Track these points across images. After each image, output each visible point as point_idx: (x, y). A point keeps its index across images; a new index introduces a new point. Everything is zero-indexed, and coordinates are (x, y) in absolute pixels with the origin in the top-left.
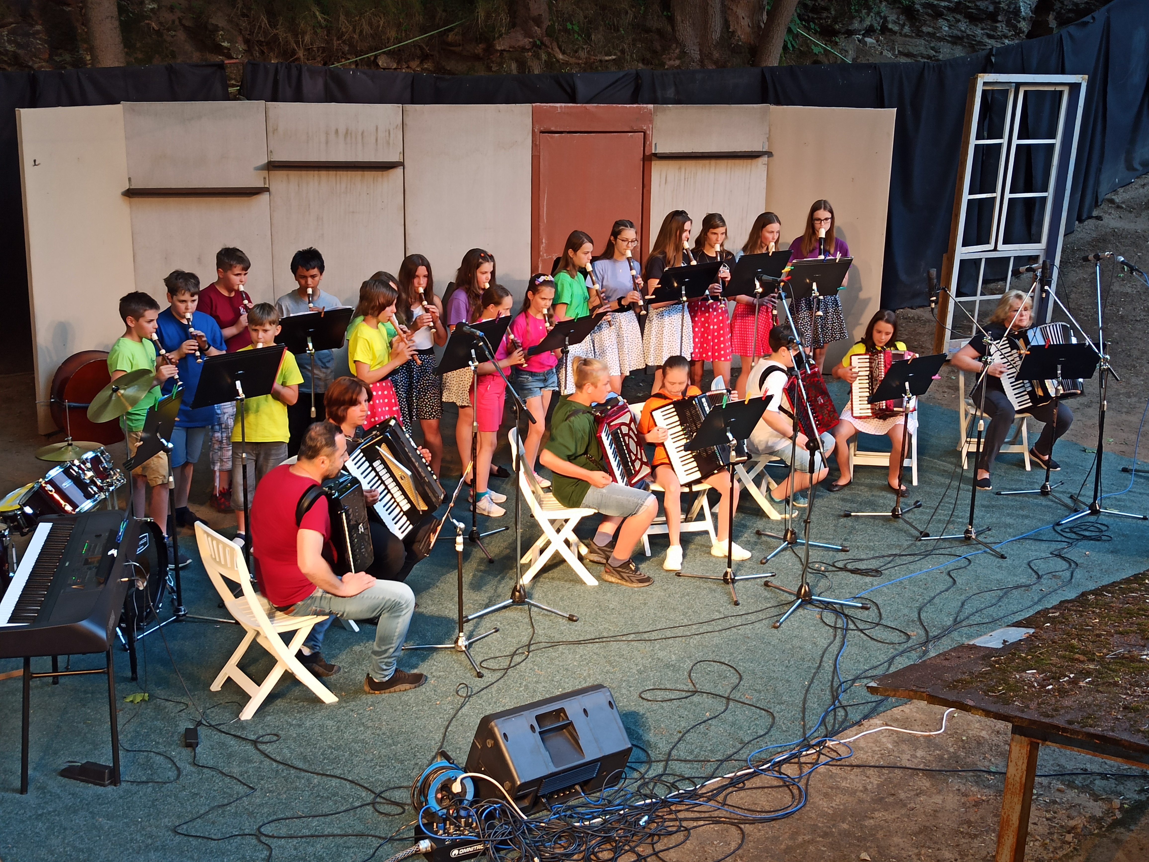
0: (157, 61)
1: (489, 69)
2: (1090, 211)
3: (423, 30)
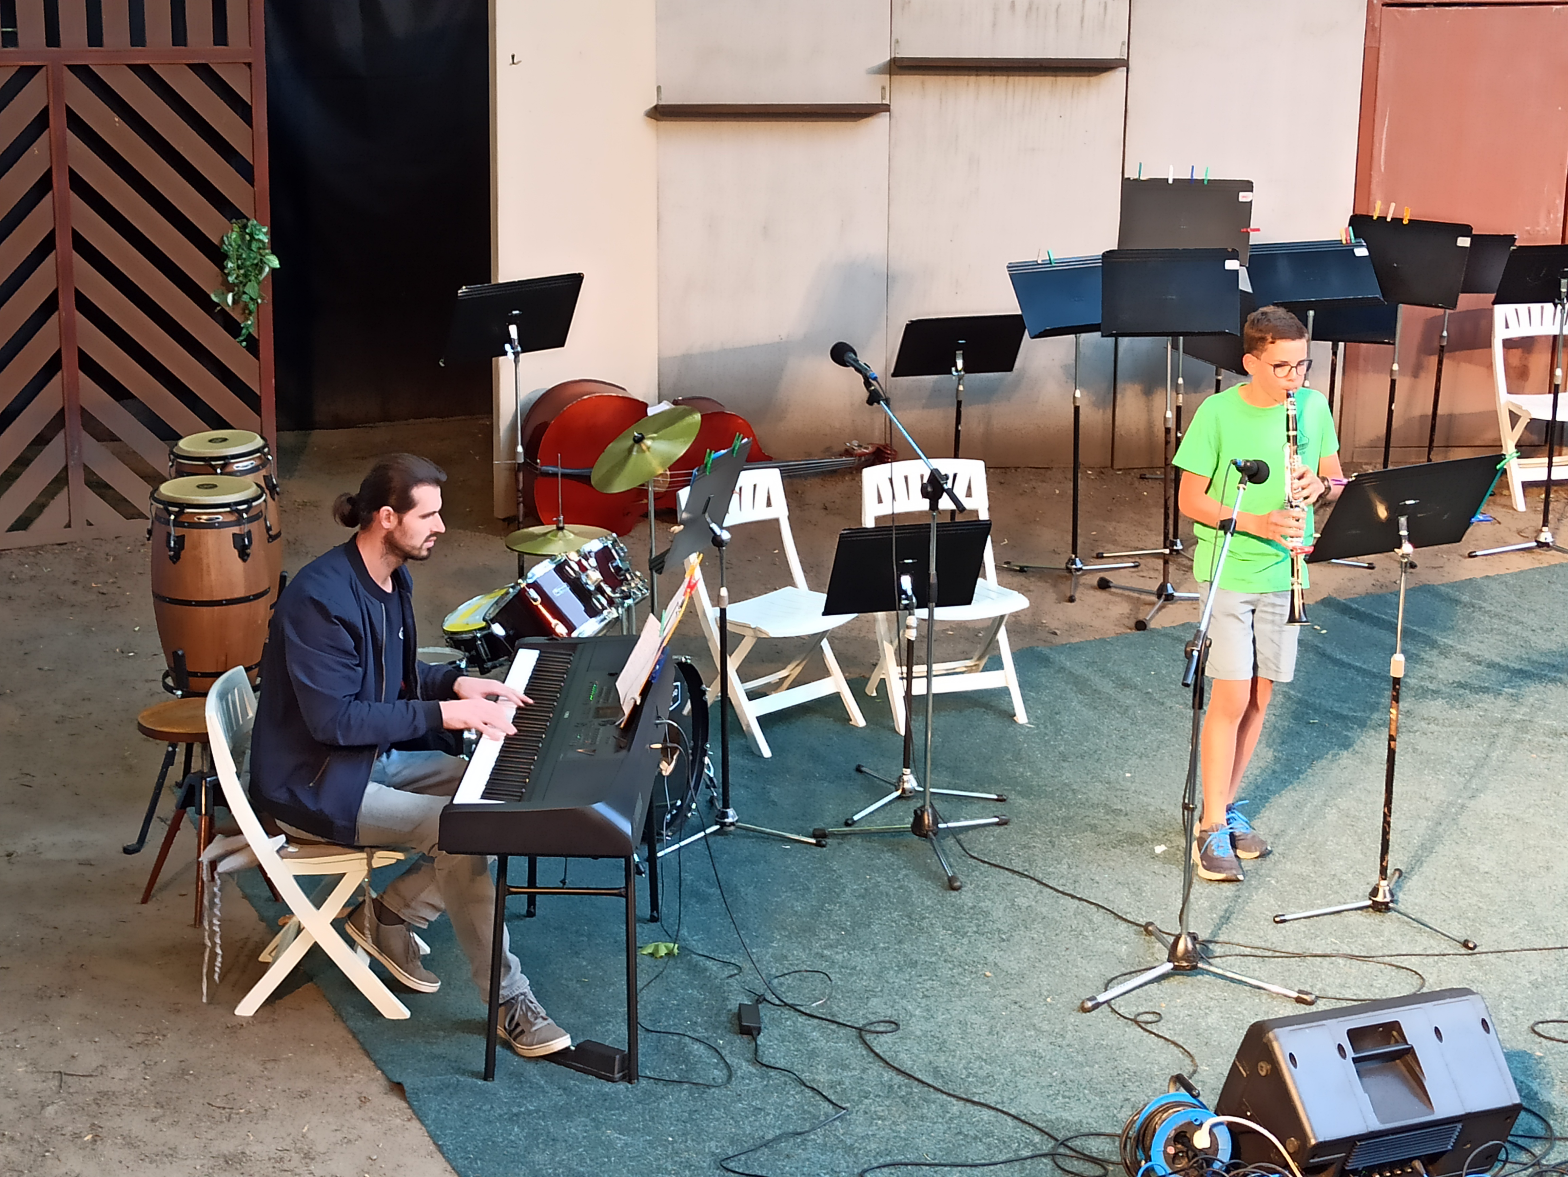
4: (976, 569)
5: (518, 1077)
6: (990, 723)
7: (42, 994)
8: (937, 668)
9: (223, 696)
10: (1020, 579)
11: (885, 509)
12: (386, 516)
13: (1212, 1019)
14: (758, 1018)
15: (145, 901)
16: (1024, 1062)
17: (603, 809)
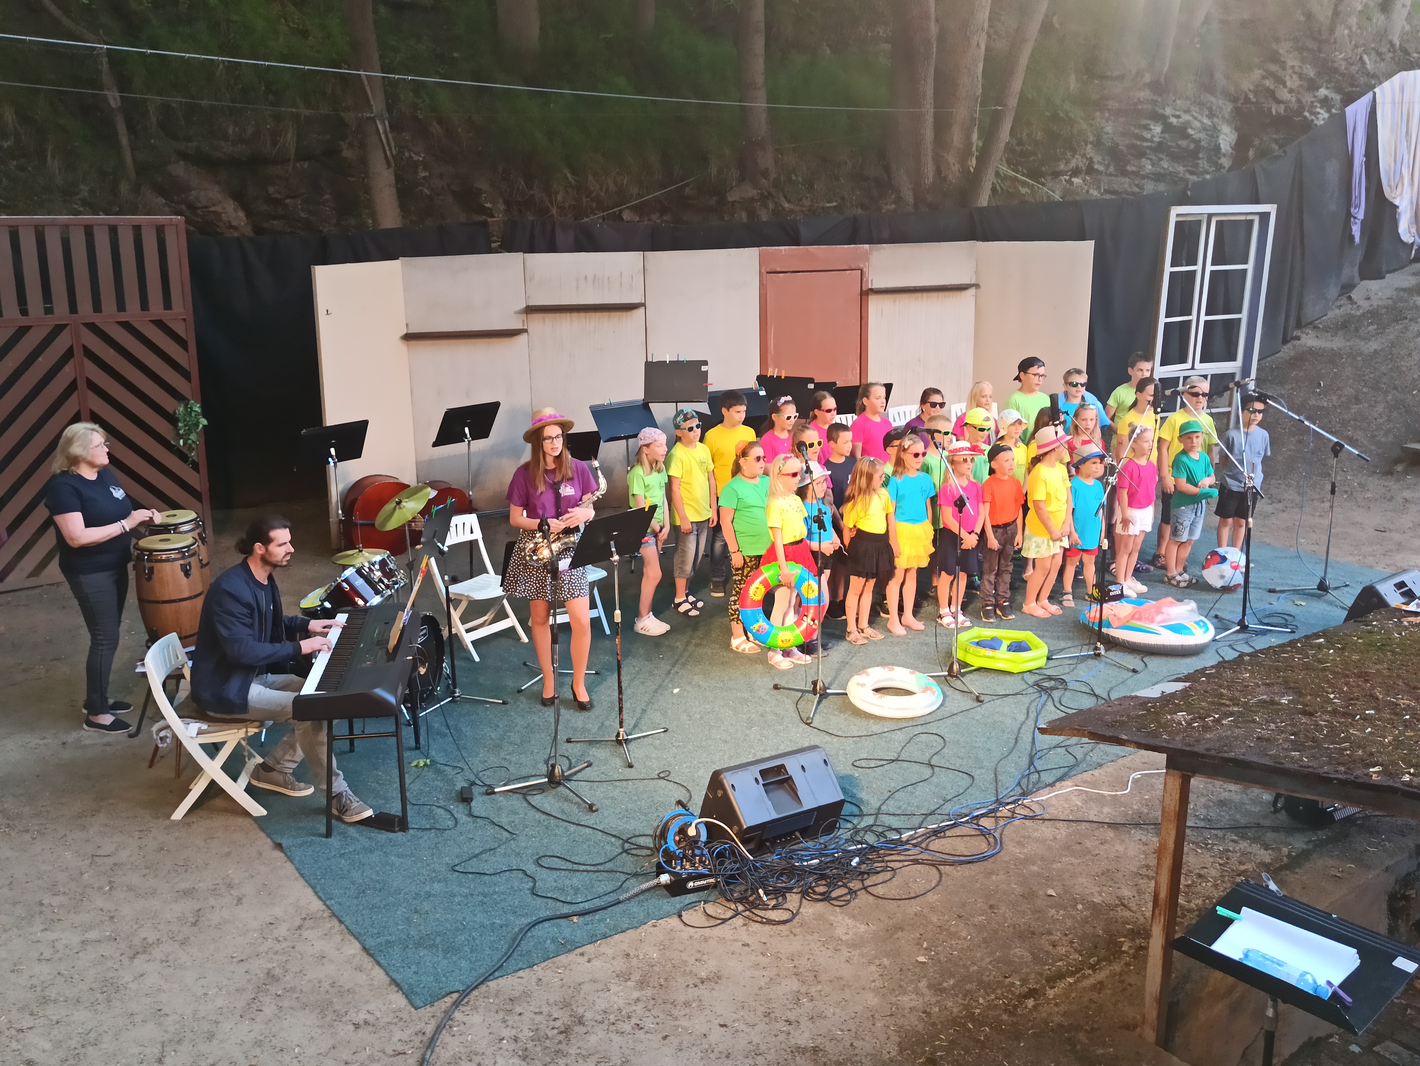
0: (429, 222)
1: (722, 218)
3: (663, 186)
5: (344, 834)
12: (259, 548)
14: (471, 793)
17: (380, 692)
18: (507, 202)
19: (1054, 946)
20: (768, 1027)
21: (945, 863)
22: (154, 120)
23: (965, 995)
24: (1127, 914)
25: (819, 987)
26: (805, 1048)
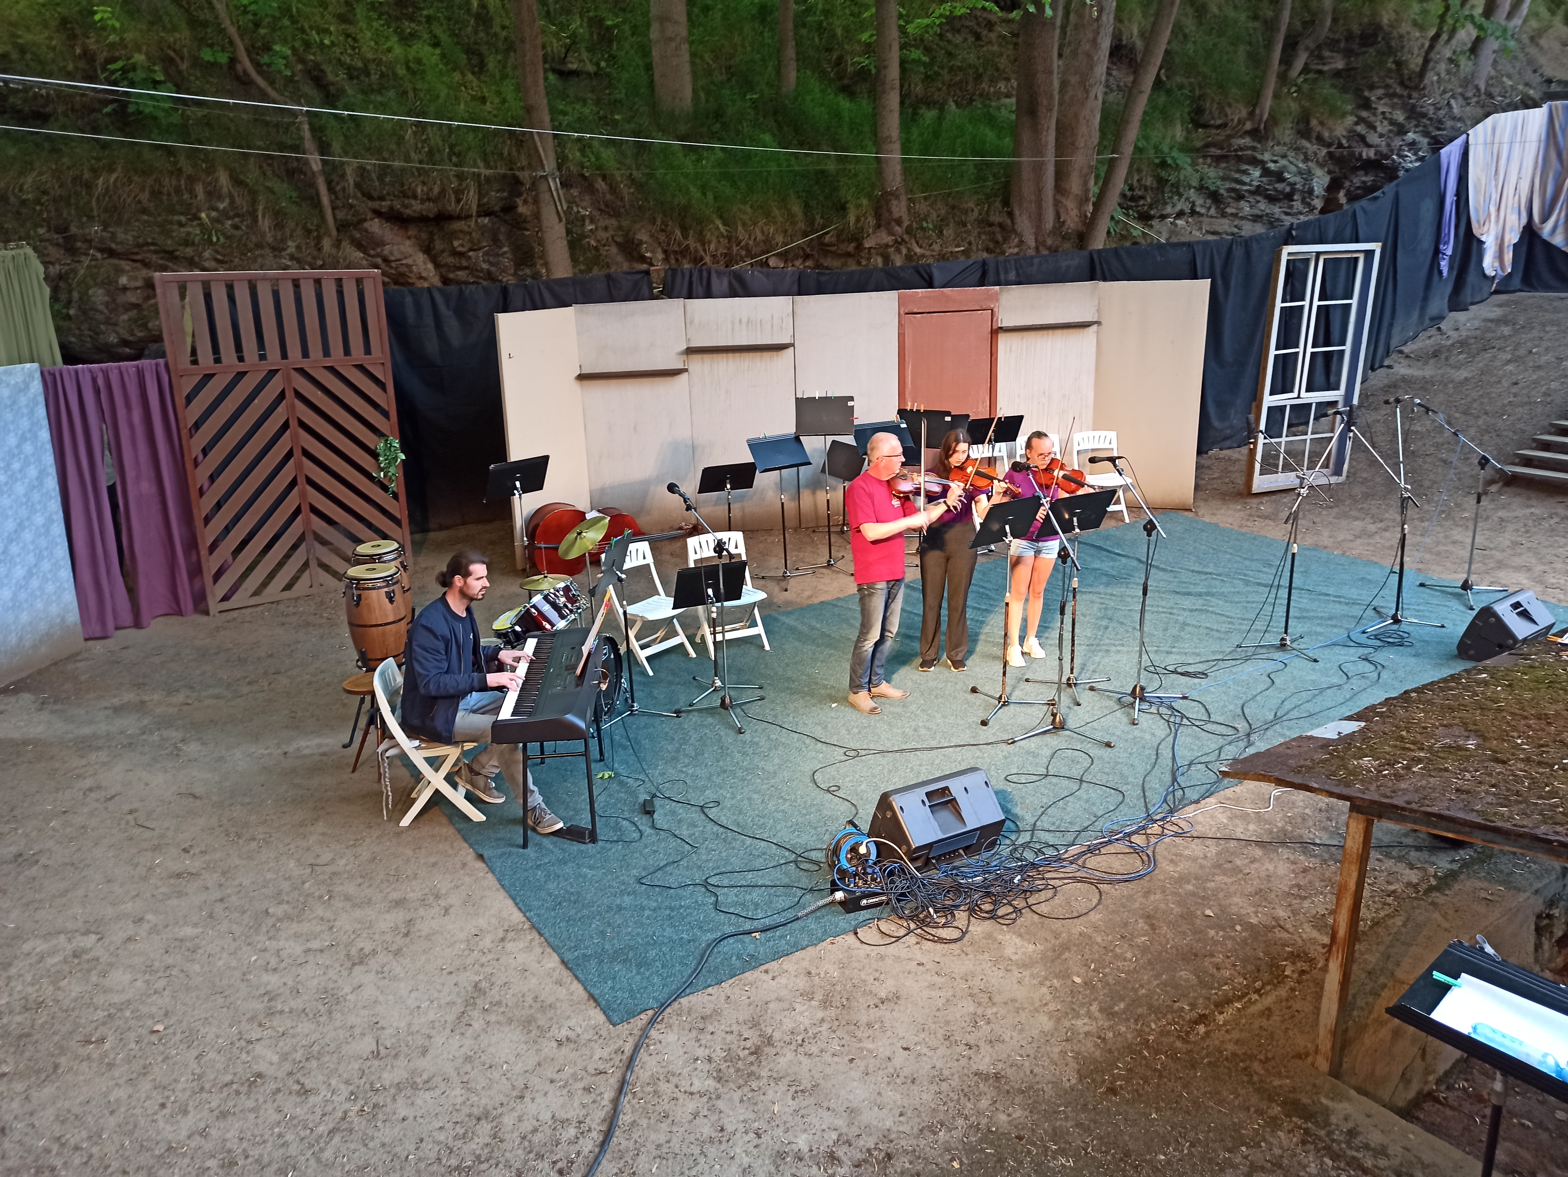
0: (596, 271)
1: (859, 263)
2: (1382, 361)
3: (805, 235)
4: (741, 581)
5: (539, 846)
6: (753, 651)
7: (302, 824)
8: (727, 627)
9: (382, 674)
10: (762, 582)
11: (698, 557)
12: (459, 580)
13: (863, 787)
14: (653, 805)
15: (353, 771)
16: (779, 815)
17: (570, 717)
18: (665, 252)
19: (1218, 969)
20: (949, 1052)
21: (1101, 881)
22: (351, 182)
23: (1136, 1021)
24: (1285, 935)
25: (995, 1010)
26: (987, 1075)
